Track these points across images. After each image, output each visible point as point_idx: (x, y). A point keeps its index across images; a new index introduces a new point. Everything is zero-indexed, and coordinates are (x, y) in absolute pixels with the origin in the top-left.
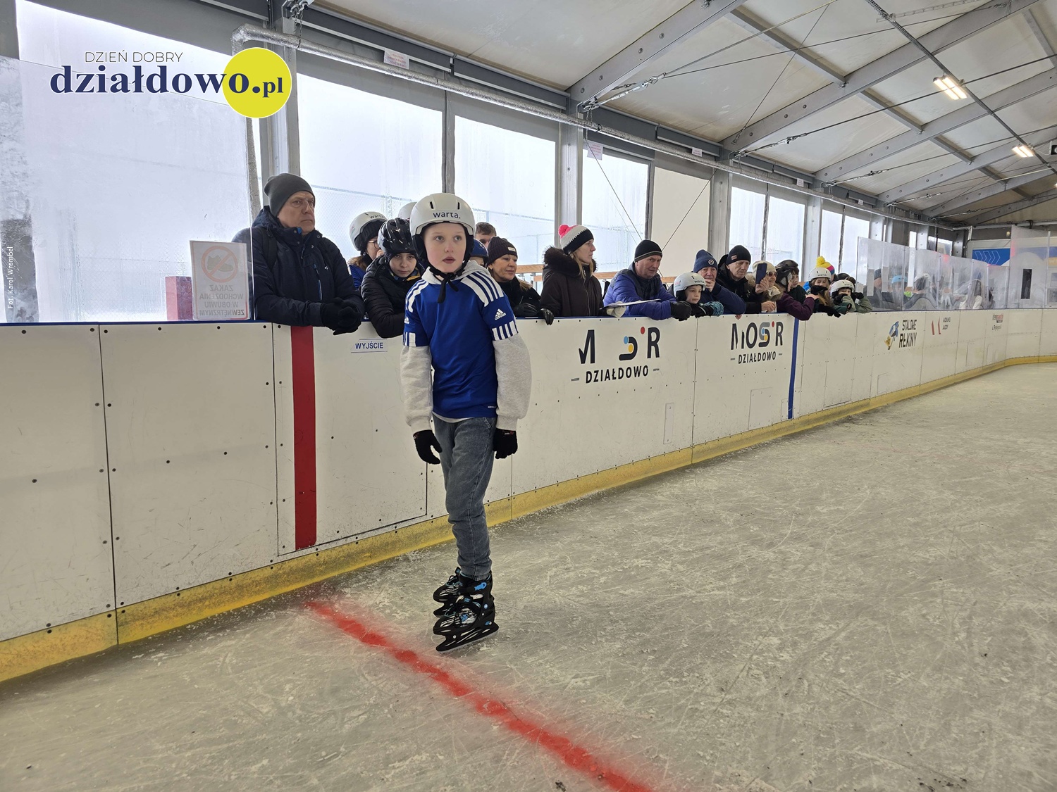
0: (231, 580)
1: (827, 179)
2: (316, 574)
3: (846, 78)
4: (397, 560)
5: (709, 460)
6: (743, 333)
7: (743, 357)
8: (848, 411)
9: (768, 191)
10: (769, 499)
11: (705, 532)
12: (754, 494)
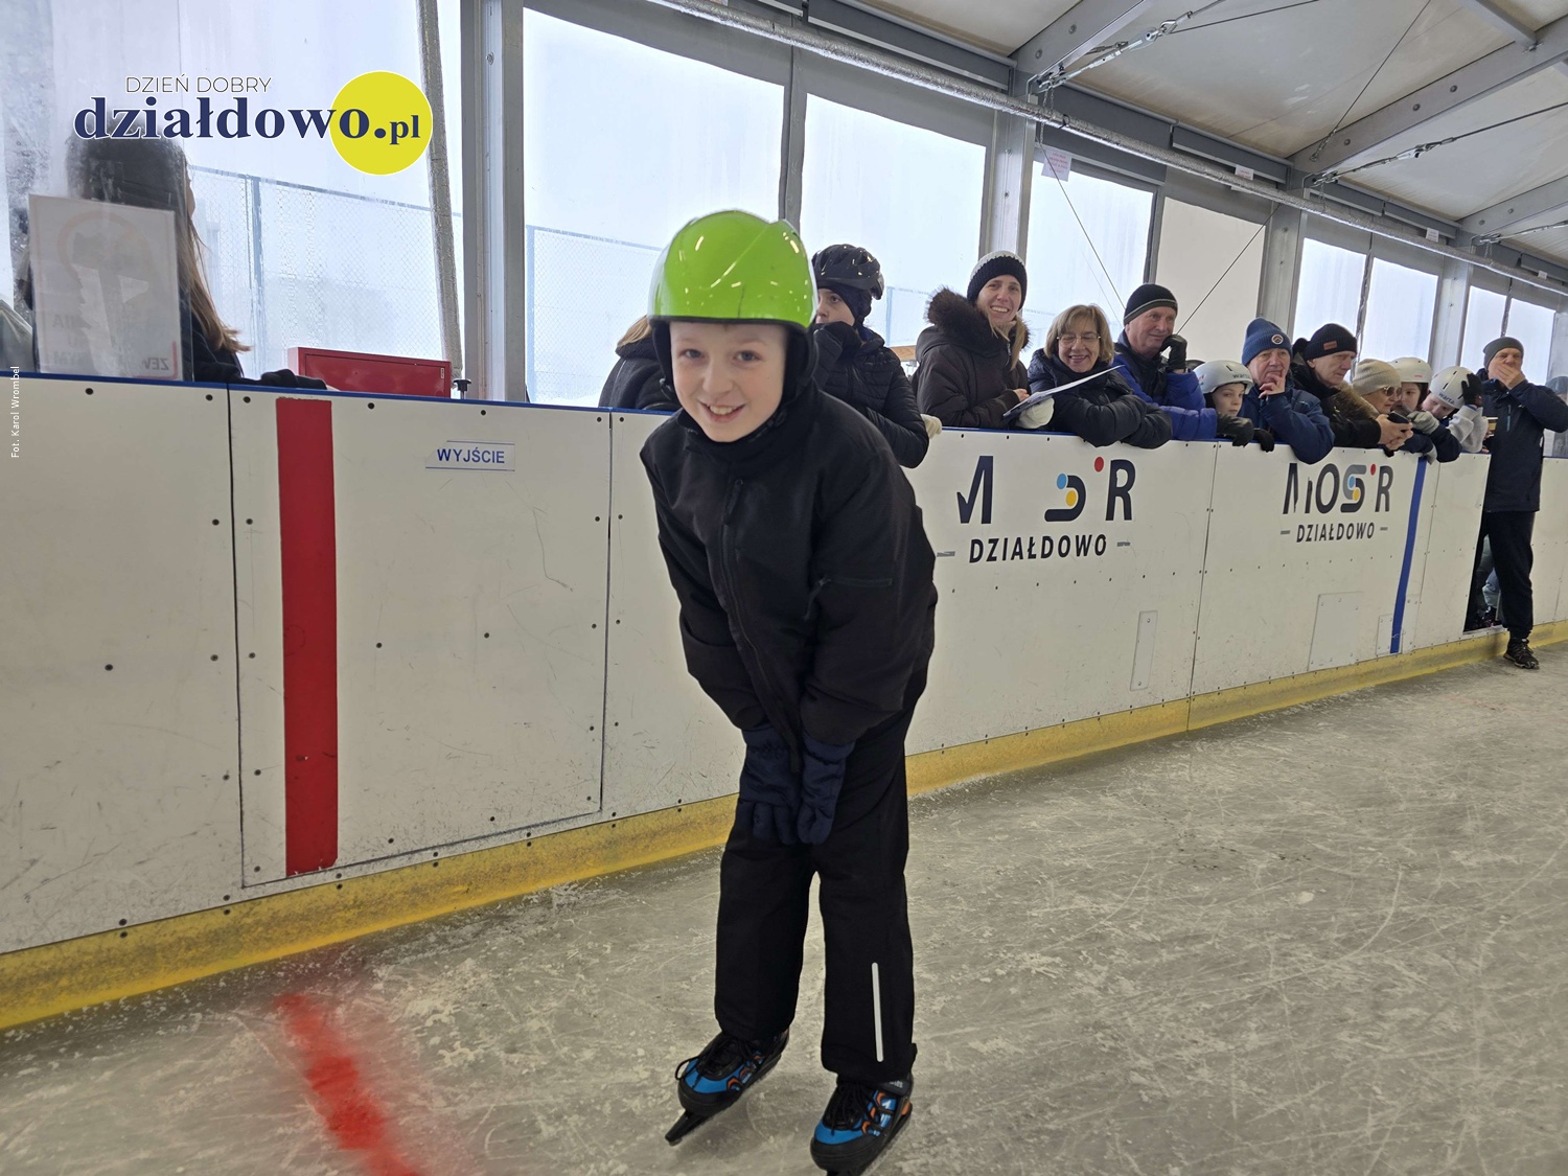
0: (124, 935)
1: (1484, 230)
2: (336, 927)
4: (527, 901)
5: (1224, 725)
6: (1310, 484)
7: (1307, 530)
9: (1371, 247)
10: (1345, 823)
11: (1196, 893)
12: (1313, 809)
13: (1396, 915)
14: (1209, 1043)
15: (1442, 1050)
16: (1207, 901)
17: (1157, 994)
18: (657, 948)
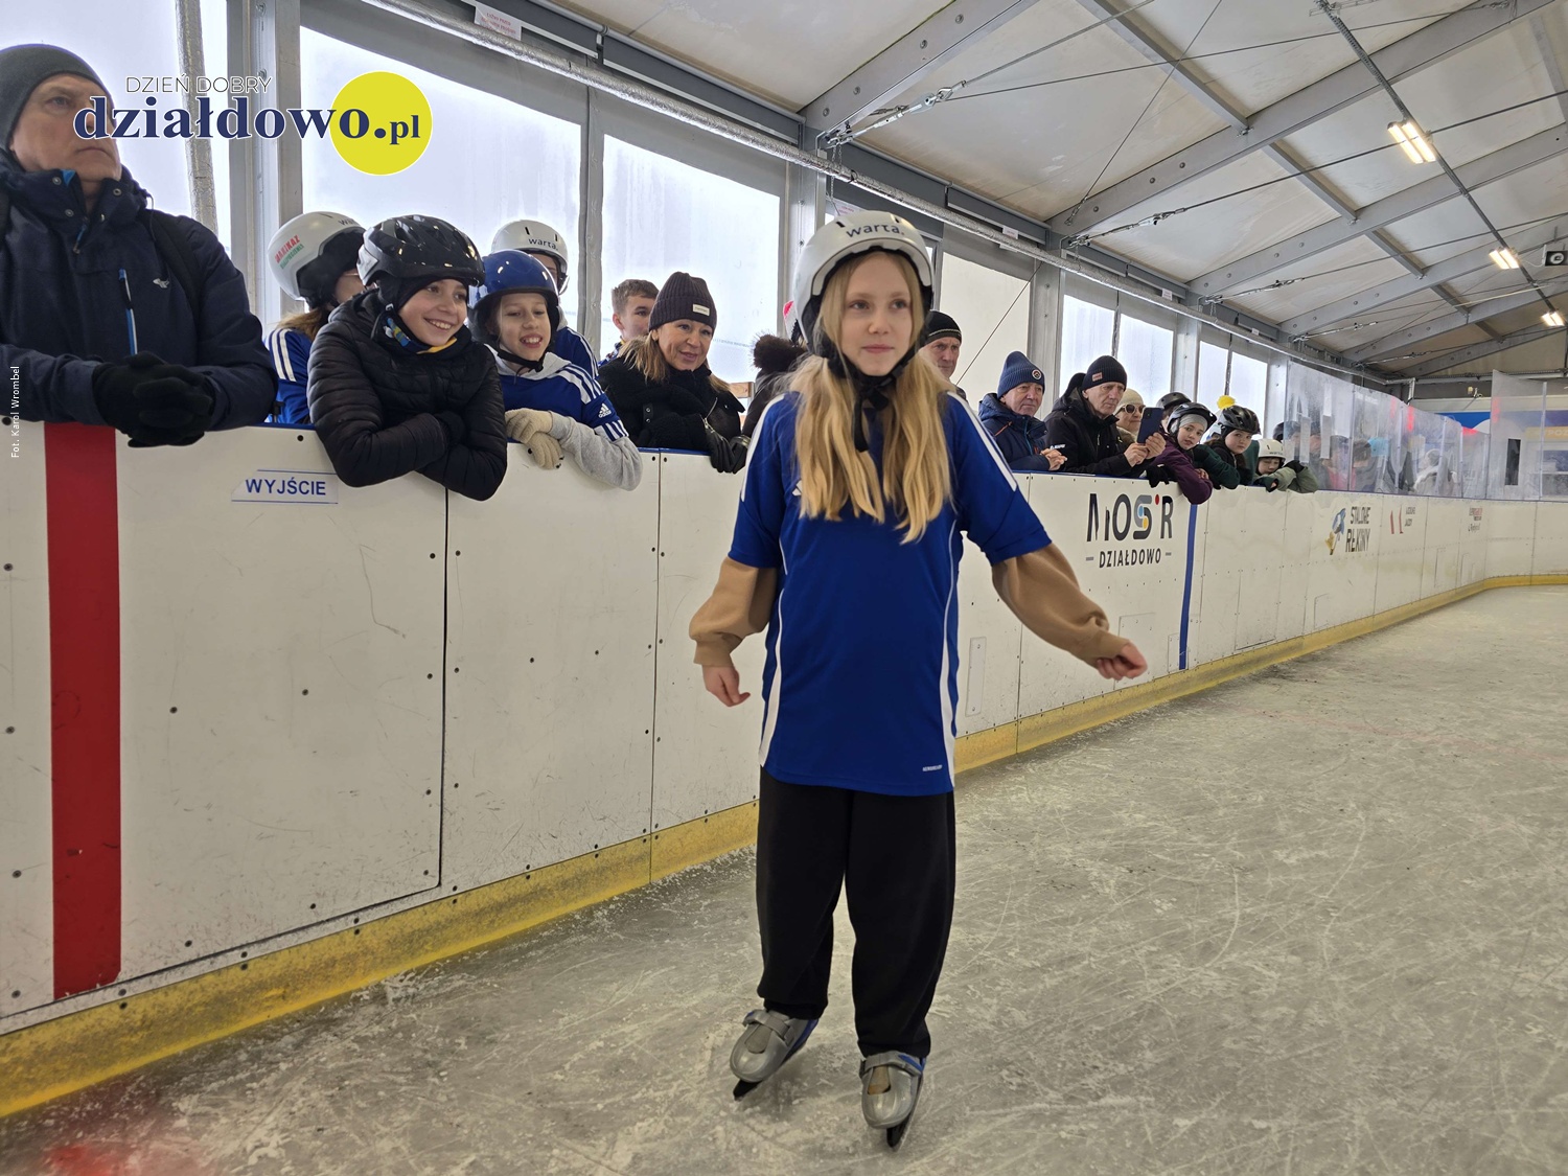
1: (1208, 291)
3: (1250, 120)
4: (356, 999)
5: (1049, 745)
6: (1108, 512)
7: (1107, 556)
8: (1272, 656)
9: (1118, 304)
10: (1176, 832)
11: (1061, 914)
12: (1145, 821)
13: (1243, 917)
14: (1110, 1067)
15: (1315, 1045)
16: (1073, 920)
17: (1049, 1022)
18: (519, 1036)
